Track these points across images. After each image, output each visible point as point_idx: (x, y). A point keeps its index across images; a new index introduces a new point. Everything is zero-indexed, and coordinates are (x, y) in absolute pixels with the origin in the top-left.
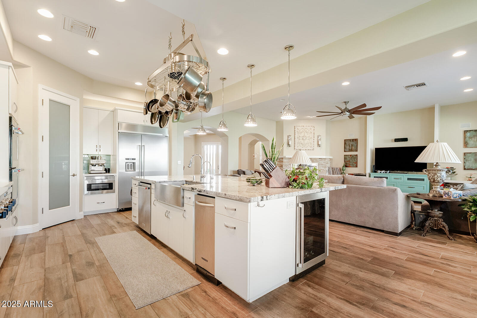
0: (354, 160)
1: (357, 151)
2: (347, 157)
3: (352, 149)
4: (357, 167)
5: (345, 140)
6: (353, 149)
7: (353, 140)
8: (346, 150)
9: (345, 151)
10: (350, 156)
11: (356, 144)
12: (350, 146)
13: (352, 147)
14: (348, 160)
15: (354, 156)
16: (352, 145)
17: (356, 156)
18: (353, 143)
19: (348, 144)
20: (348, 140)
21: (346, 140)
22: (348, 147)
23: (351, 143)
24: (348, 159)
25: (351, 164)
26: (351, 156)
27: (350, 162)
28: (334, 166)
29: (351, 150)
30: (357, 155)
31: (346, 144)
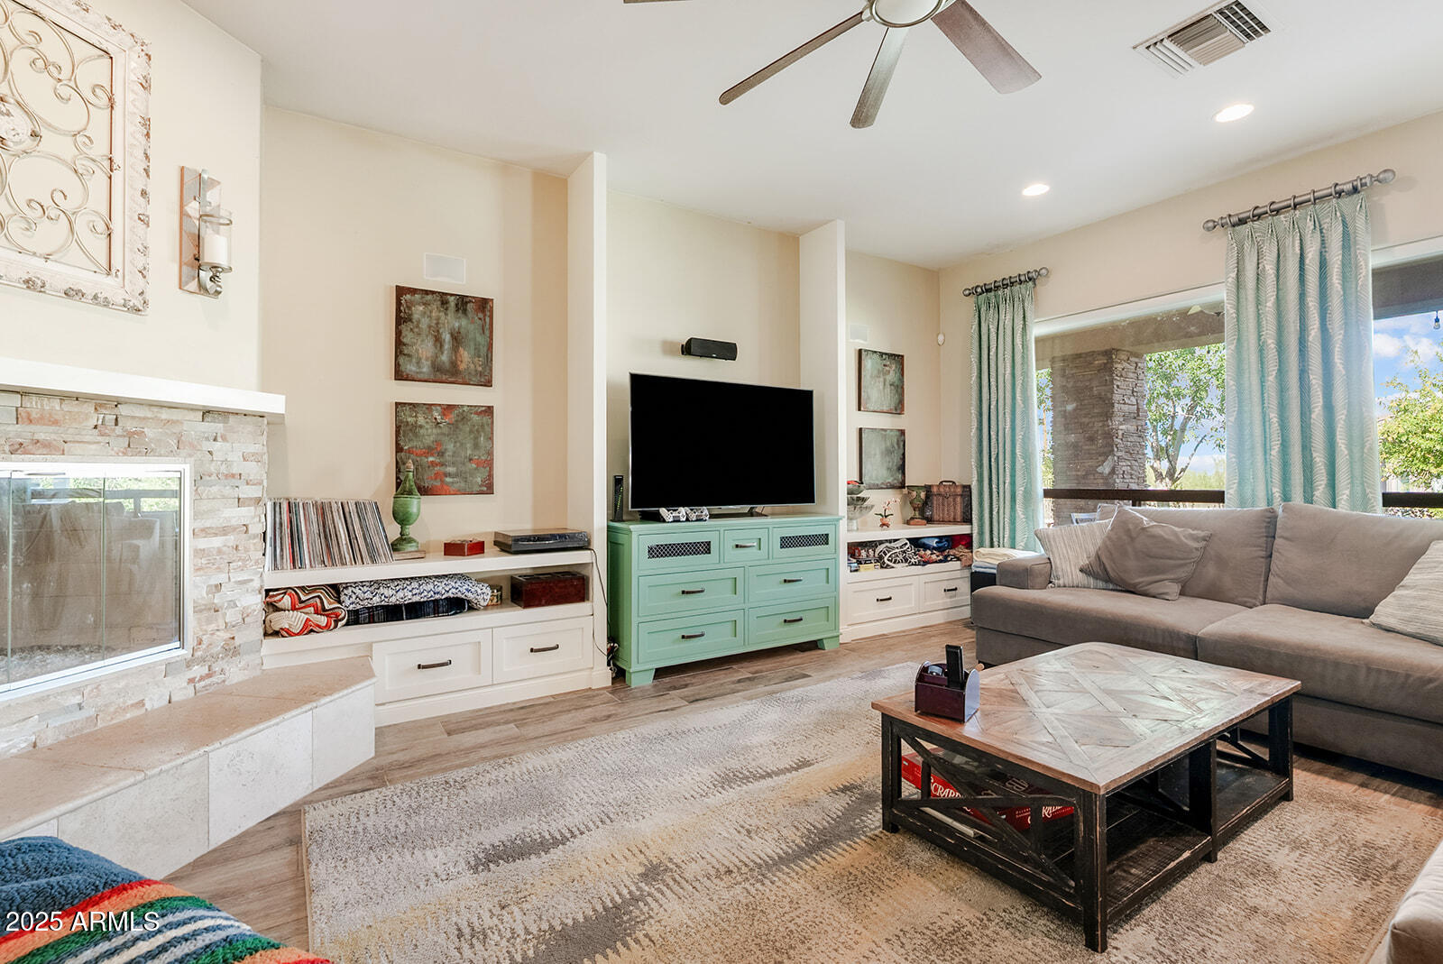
0: (476, 446)
1: (488, 384)
2: (421, 420)
3: (454, 364)
4: (488, 488)
5: (401, 291)
6: (462, 367)
7: (463, 302)
8: (410, 368)
9: (400, 375)
10: (443, 415)
11: (487, 332)
12: (438, 340)
13: (455, 349)
14: (428, 441)
15: (475, 418)
16: (457, 338)
17: (486, 419)
18: (464, 322)
19: (425, 323)
20: (427, 292)
21: (413, 291)
22: (423, 349)
23: (451, 321)
24: (429, 434)
25: (451, 469)
26: (452, 417)
27: (441, 454)
28: (306, 487)
29: (447, 373)
30: (489, 410)
31: (409, 319)
